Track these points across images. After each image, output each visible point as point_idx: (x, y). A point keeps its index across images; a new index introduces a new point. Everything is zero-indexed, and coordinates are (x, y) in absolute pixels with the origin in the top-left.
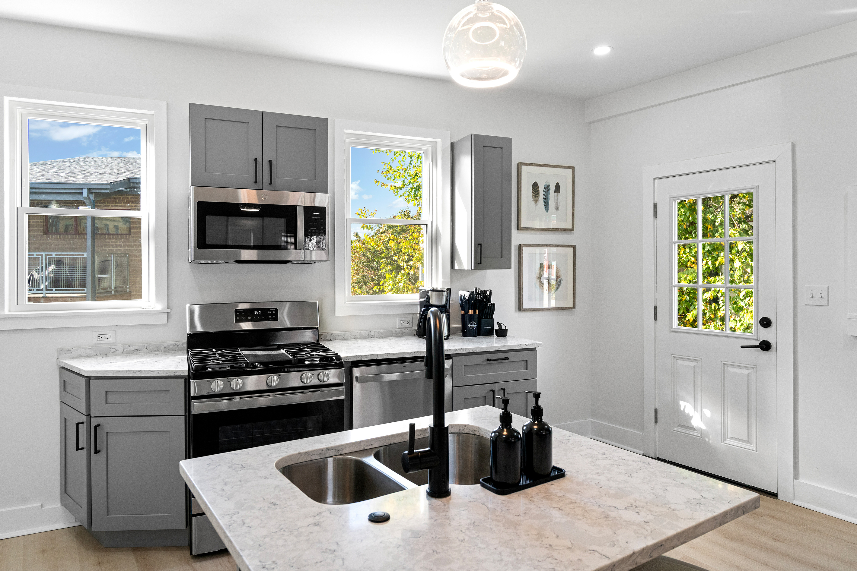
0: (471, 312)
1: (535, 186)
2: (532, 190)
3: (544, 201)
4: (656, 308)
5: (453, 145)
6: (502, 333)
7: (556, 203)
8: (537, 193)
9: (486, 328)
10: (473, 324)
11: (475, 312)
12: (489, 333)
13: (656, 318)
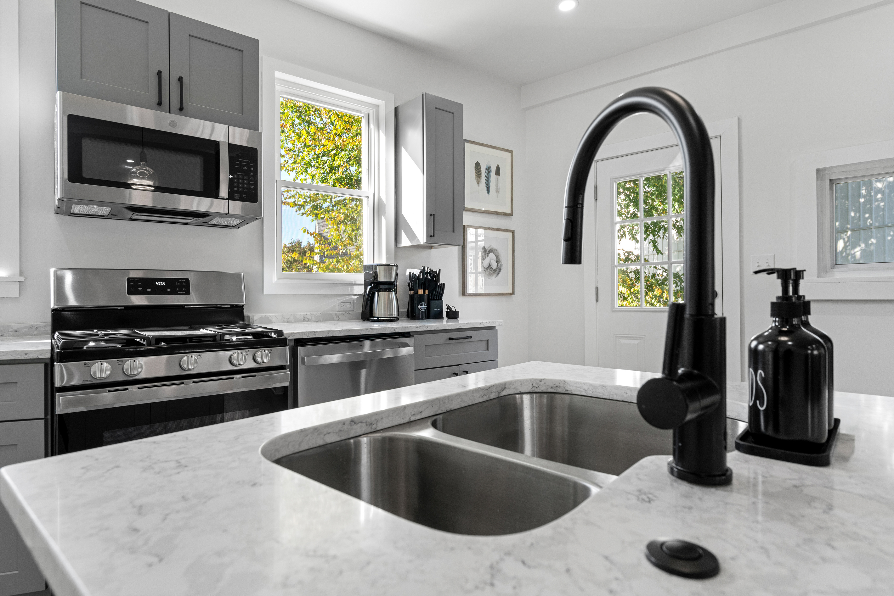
0: (421, 292)
1: (477, 165)
2: (475, 169)
3: (486, 183)
4: (597, 289)
5: (396, 109)
6: (453, 315)
7: (497, 186)
8: (479, 173)
9: (436, 310)
10: (423, 305)
11: (424, 292)
12: (439, 316)
13: (597, 300)
